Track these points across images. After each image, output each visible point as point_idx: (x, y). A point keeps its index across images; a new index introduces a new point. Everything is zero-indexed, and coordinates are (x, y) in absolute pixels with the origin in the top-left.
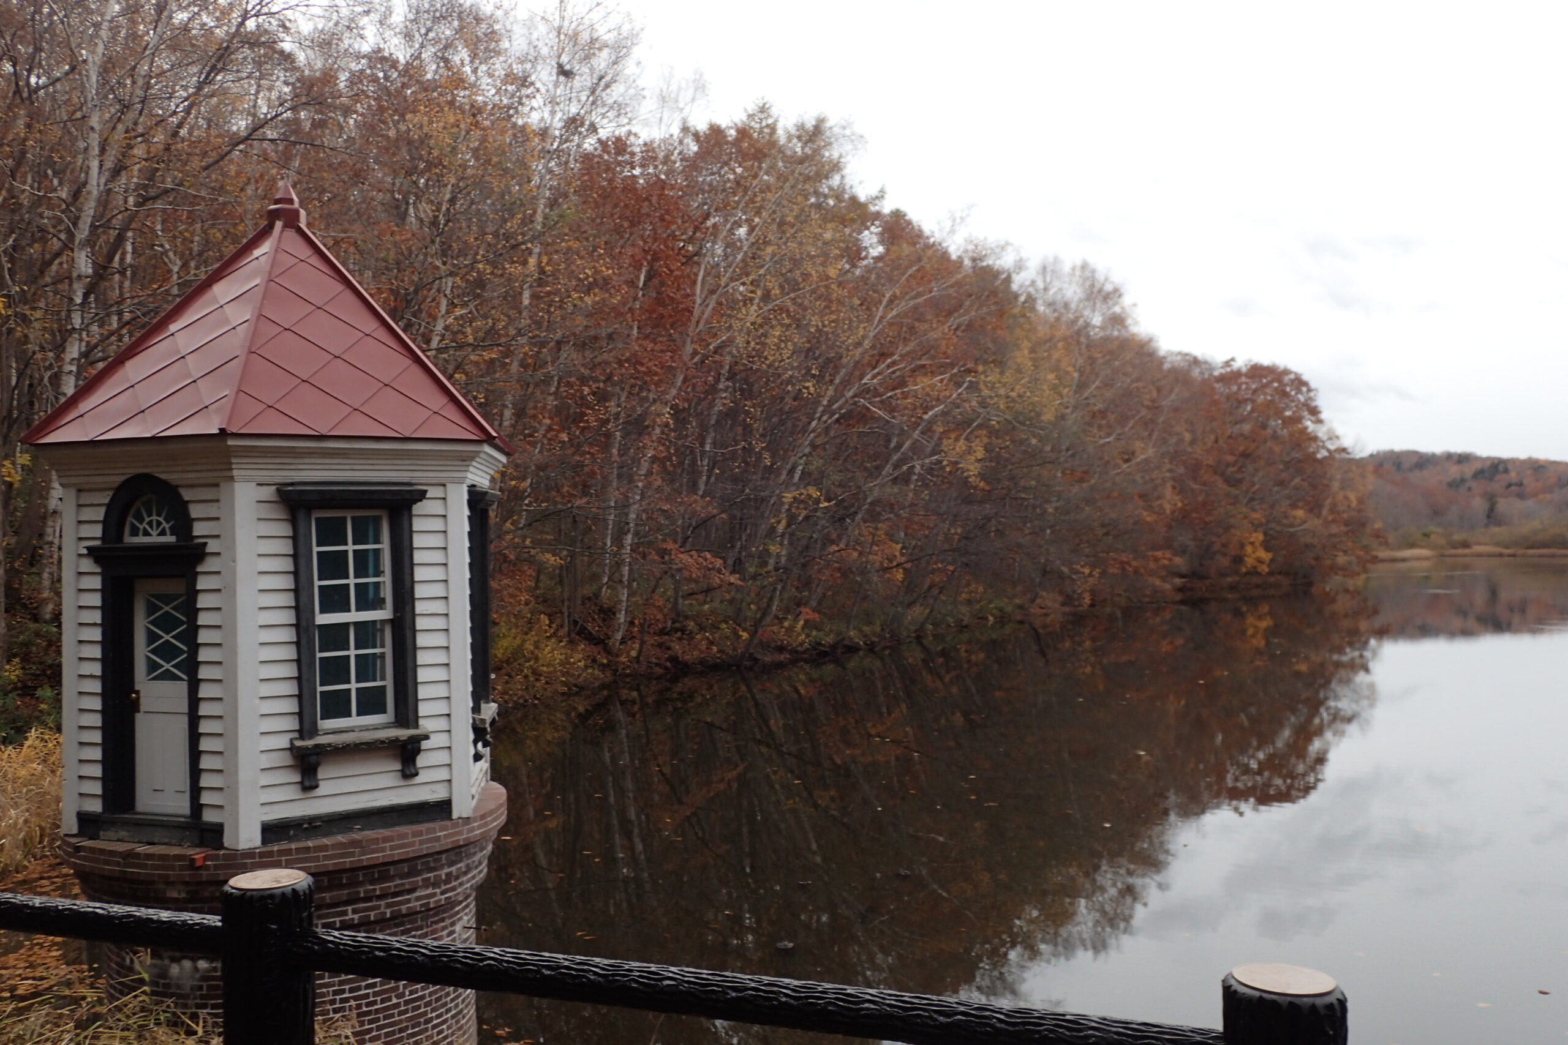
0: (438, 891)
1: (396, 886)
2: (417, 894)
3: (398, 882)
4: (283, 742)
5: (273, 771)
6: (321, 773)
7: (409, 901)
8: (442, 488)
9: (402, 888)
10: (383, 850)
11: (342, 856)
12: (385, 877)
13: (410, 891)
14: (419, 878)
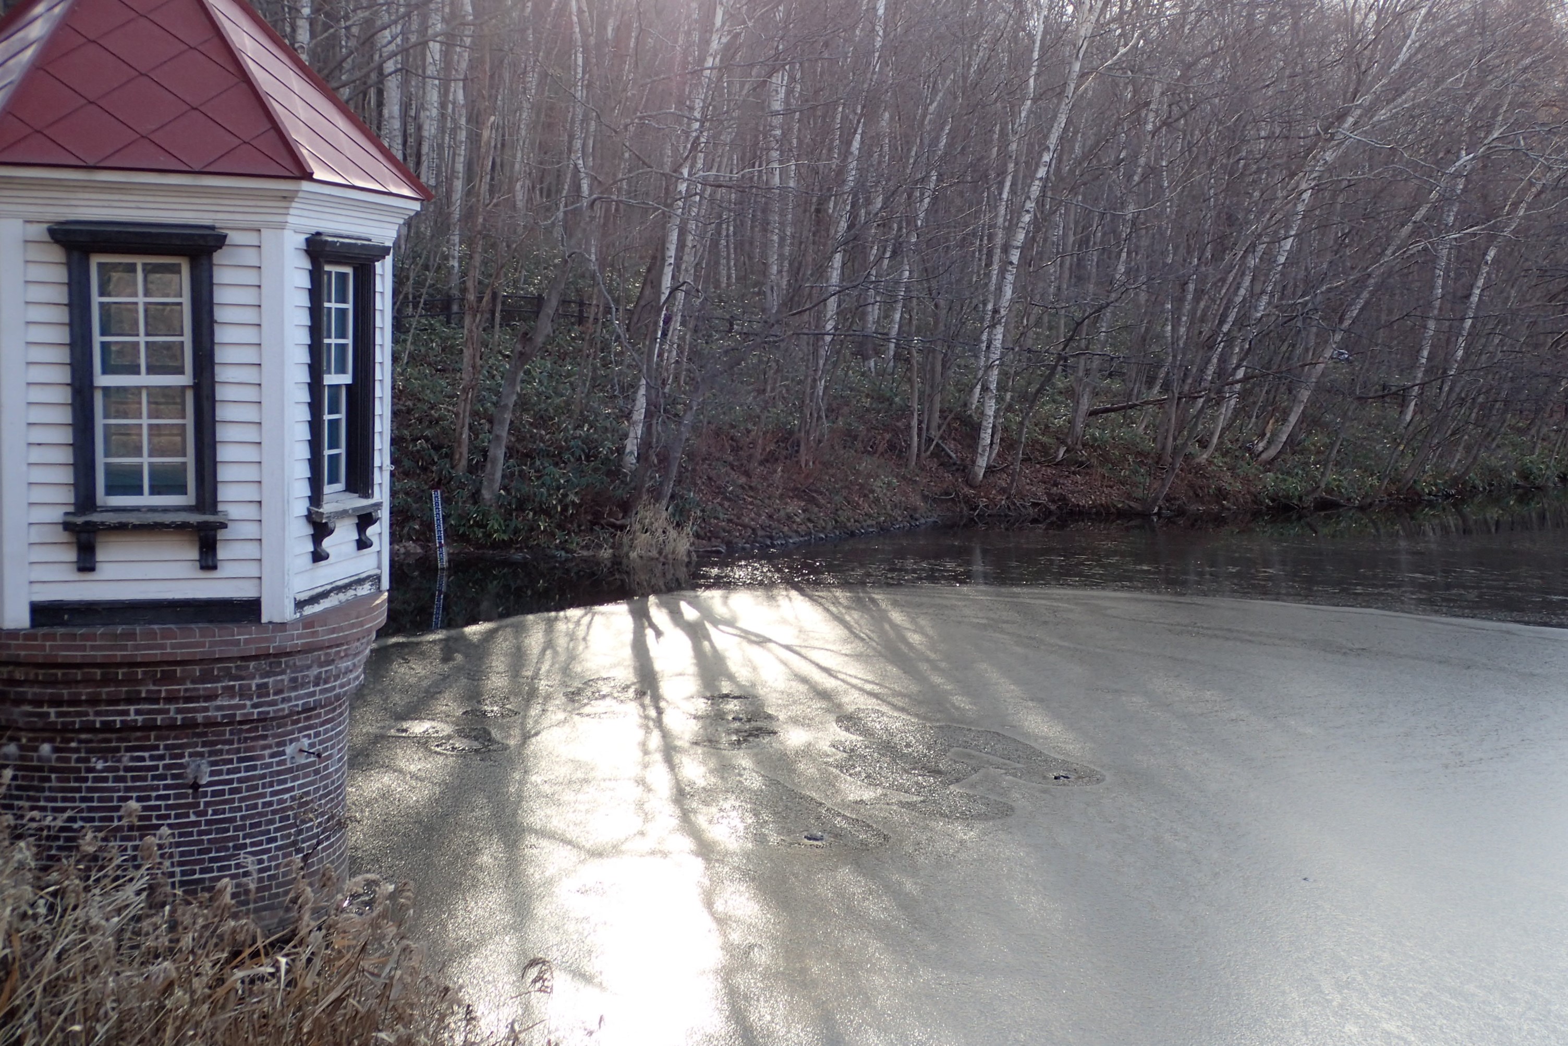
0: (248, 703)
1: (186, 690)
2: (219, 702)
3: (189, 686)
4: (56, 515)
5: (44, 547)
6: (100, 556)
7: (206, 709)
8: (255, 234)
9: (194, 694)
10: (163, 647)
11: (111, 648)
12: (169, 678)
13: (208, 698)
14: (219, 685)
